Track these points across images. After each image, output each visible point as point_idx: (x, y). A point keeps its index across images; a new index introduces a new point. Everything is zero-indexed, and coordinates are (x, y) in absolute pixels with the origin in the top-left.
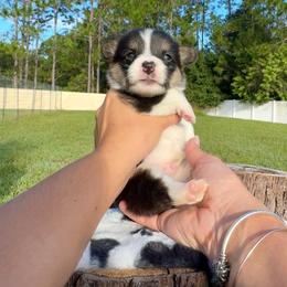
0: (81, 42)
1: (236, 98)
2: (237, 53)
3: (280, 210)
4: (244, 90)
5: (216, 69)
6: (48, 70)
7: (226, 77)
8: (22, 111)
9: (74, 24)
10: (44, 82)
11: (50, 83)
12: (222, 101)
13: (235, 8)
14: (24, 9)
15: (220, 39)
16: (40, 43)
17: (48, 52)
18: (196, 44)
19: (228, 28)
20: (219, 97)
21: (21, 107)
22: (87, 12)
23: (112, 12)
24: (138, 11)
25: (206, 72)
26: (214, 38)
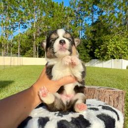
0: (30, 36)
1: (97, 58)
2: (96, 39)
3: (116, 105)
4: (99, 55)
5: (87, 46)
6: (16, 48)
7: (92, 50)
8: (6, 66)
9: (27, 29)
10: (15, 54)
11: (18, 54)
12: (90, 60)
13: (95, 21)
14: (6, 23)
15: (89, 34)
16: (13, 37)
17: (16, 40)
18: (79, 36)
19: (92, 29)
20: (89, 58)
21: (5, 64)
22: (33, 23)
23: (43, 23)
24: (54, 23)
25: (83, 48)
26: (86, 33)
